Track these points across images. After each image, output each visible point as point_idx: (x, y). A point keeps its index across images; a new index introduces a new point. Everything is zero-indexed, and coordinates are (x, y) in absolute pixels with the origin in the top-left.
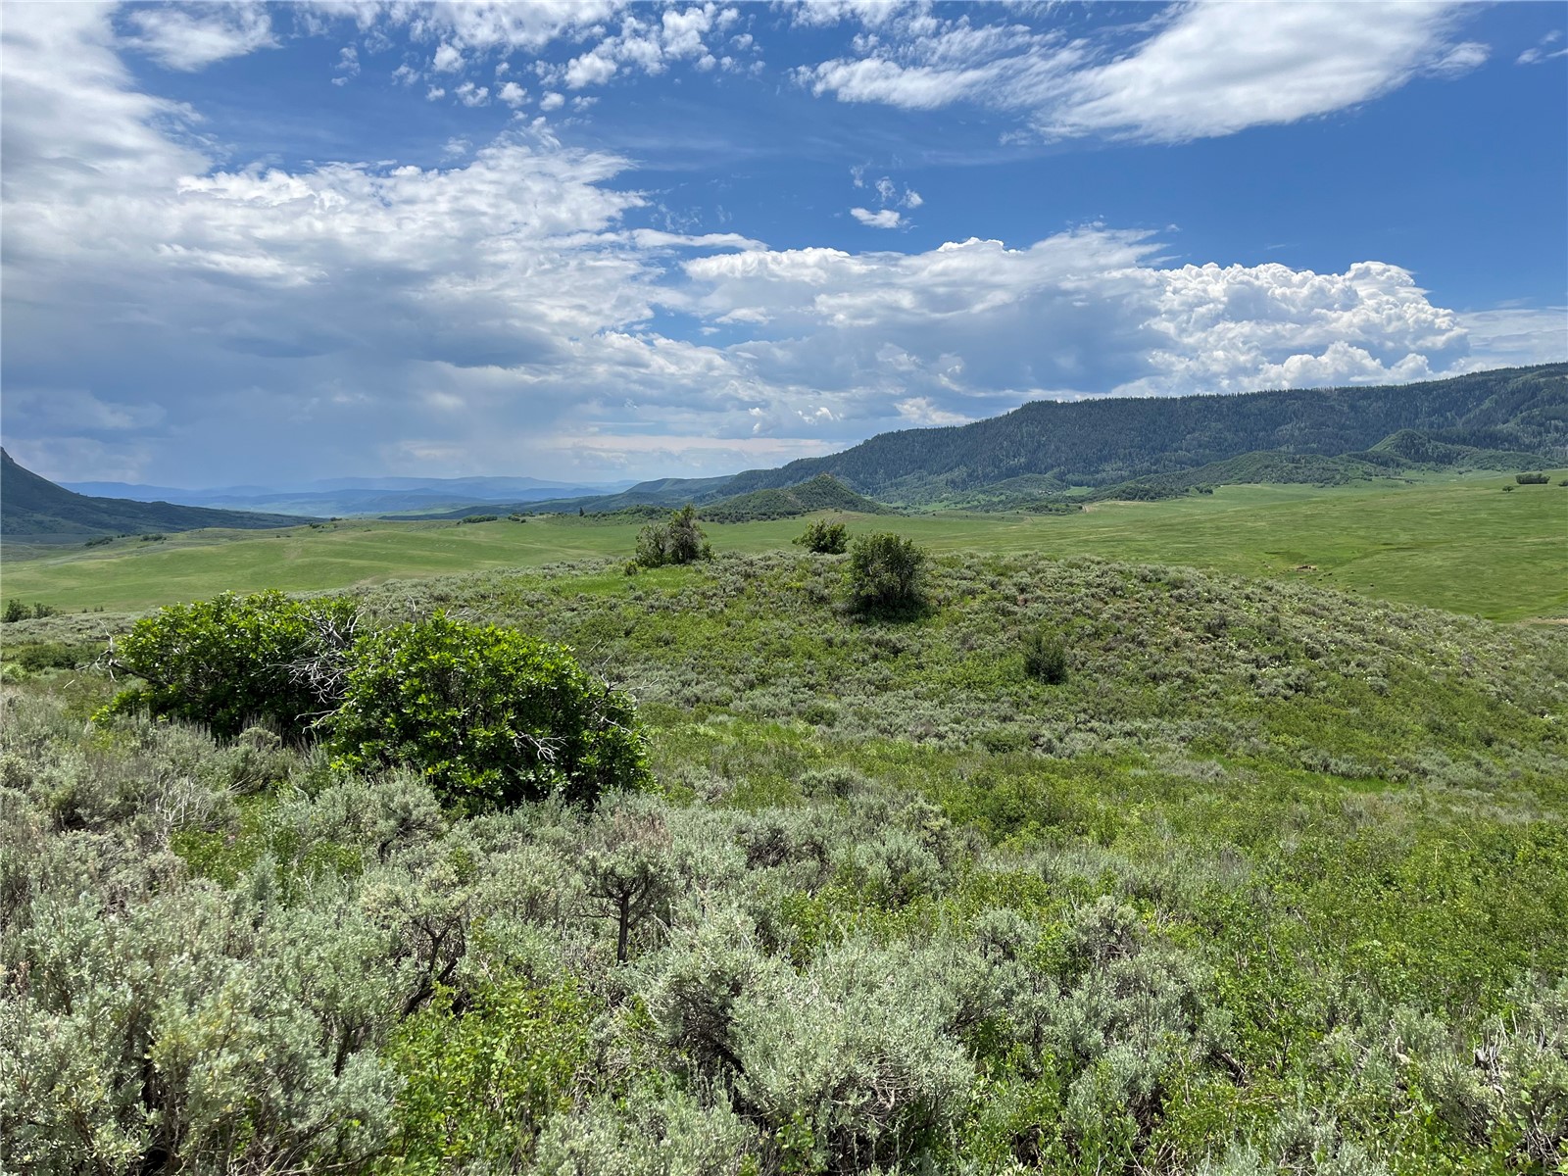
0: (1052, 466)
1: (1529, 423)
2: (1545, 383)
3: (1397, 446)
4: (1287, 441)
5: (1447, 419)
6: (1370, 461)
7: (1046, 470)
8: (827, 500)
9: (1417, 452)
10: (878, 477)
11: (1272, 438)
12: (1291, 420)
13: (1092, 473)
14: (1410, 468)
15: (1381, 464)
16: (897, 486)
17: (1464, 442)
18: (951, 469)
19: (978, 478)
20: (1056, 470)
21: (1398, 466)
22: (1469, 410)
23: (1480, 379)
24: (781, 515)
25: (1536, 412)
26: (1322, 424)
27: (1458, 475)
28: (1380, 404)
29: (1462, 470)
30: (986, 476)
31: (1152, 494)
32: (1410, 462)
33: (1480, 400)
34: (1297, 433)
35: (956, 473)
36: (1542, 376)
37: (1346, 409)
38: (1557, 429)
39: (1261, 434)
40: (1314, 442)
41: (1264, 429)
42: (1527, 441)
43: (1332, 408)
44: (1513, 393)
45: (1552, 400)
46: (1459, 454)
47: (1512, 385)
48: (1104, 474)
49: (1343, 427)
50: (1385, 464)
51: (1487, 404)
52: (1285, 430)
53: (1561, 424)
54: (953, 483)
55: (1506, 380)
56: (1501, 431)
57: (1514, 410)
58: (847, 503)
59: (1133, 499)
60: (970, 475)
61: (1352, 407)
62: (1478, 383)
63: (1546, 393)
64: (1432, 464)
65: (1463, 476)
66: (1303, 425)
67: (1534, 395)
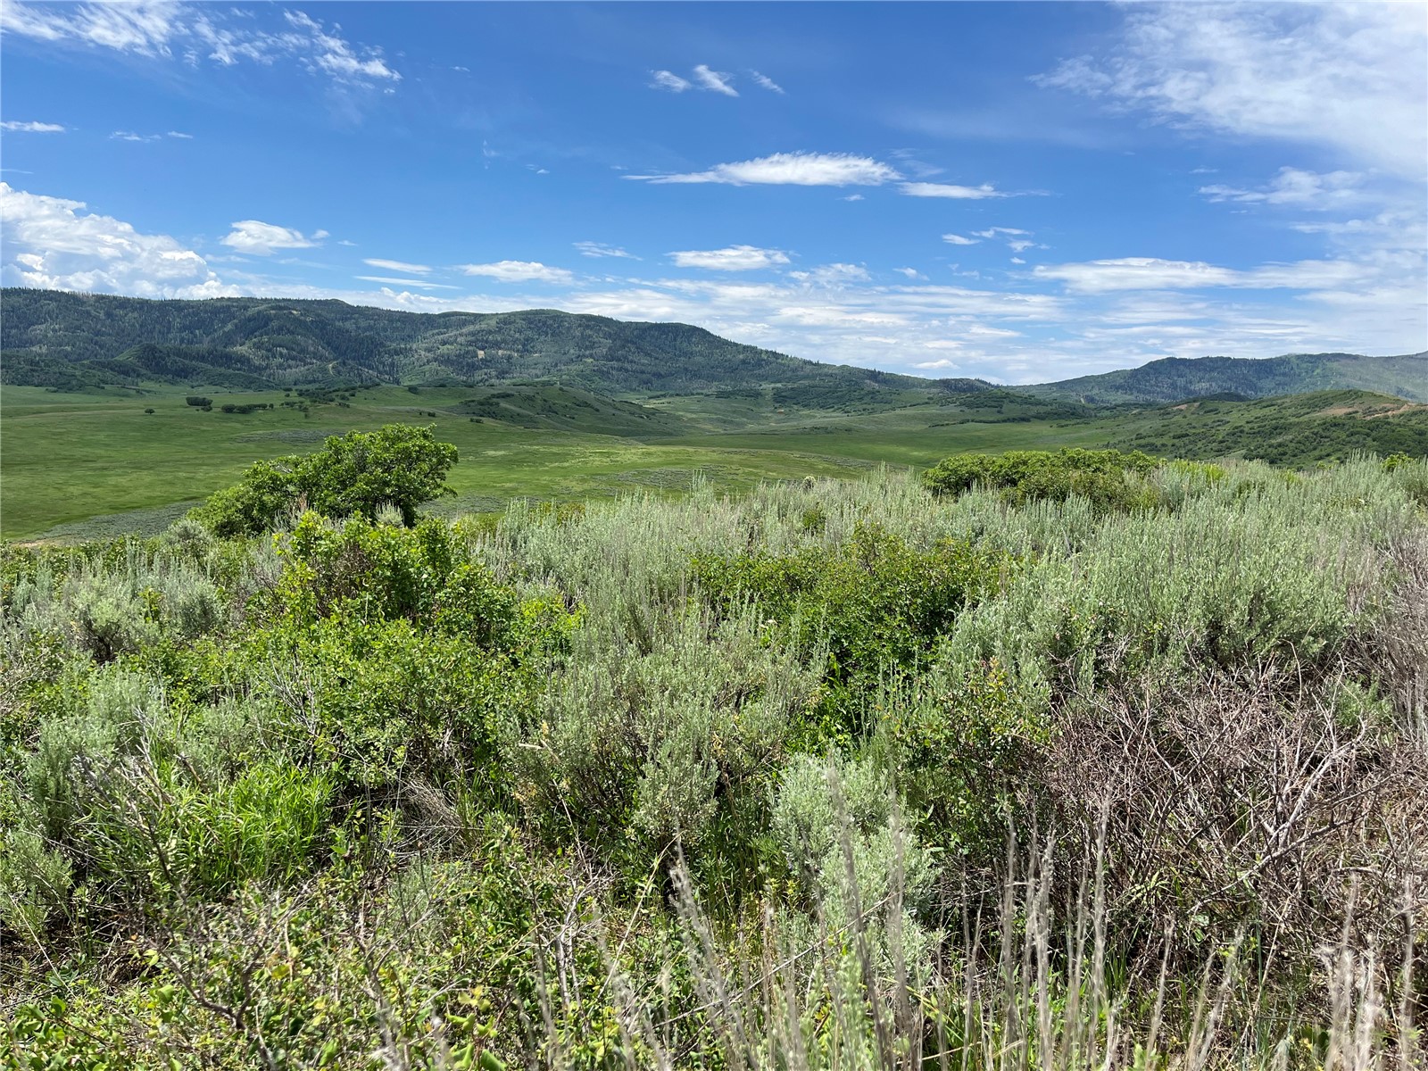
1: (259, 348)
2: (275, 315)
3: (139, 357)
4: (40, 342)
5: (195, 336)
6: (111, 369)
9: (157, 364)
11: (25, 337)
12: (46, 320)
14: (149, 379)
15: (123, 373)
17: (202, 358)
21: (138, 376)
22: (215, 331)
23: (225, 303)
25: (265, 339)
26: (78, 328)
27: (189, 389)
28: (136, 315)
29: (194, 384)
32: (149, 373)
33: (224, 322)
34: (50, 334)
36: (273, 308)
37: (102, 316)
38: (281, 355)
39: (14, 331)
40: (68, 344)
41: (17, 327)
42: (257, 363)
43: (88, 313)
44: (249, 320)
45: (280, 330)
46: (194, 370)
47: (251, 312)
49: (98, 333)
50: (127, 373)
51: (229, 327)
52: (39, 329)
53: (285, 351)
55: (246, 308)
56: (236, 353)
57: (249, 334)
61: (109, 315)
62: (223, 307)
63: (275, 324)
64: (170, 376)
65: (194, 390)
66: (57, 327)
67: (266, 324)
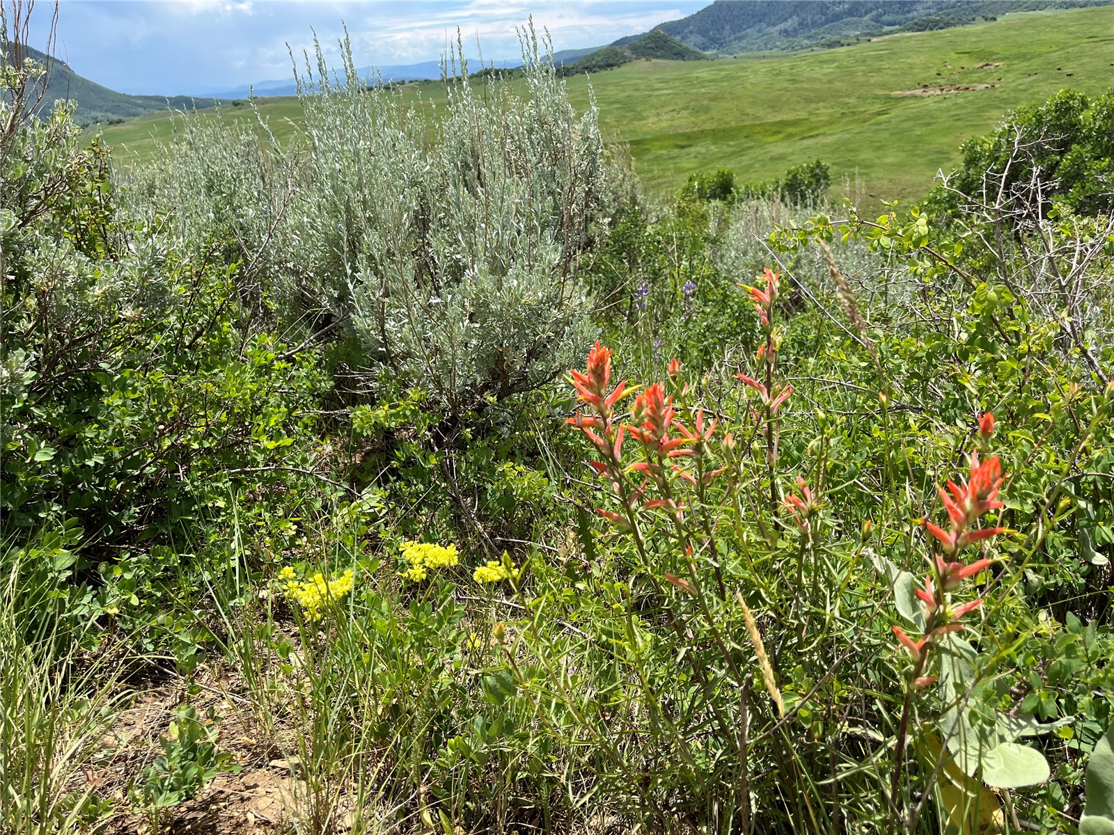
0: (871, 10)
7: (866, 13)
8: (659, 54)
10: (725, 32)
13: (904, 13)
16: (740, 39)
18: (786, 20)
19: (807, 26)
20: (874, 13)
24: (601, 67)
30: (814, 24)
31: (941, 25)
35: (790, 22)
48: (915, 13)
54: (786, 32)
58: (675, 54)
59: (924, 30)
60: (800, 24)
